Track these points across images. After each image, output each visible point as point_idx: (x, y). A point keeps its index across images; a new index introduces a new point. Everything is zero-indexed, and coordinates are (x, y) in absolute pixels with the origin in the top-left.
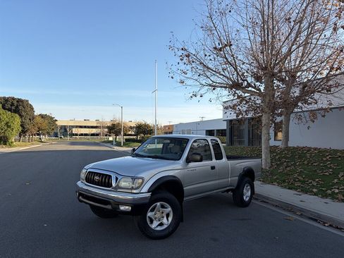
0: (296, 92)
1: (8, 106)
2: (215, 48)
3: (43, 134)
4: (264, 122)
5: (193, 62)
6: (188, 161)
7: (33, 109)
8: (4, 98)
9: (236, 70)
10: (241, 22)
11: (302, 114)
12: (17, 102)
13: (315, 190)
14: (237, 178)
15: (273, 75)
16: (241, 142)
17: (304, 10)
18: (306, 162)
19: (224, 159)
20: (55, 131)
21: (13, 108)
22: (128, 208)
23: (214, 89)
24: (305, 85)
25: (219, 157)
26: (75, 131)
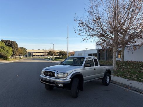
0: (127, 38)
1: (7, 44)
2: (94, 20)
3: (22, 55)
4: (114, 51)
5: (84, 26)
6: (85, 66)
7: (17, 45)
8: (6, 41)
9: (102, 29)
10: (105, 9)
11: (130, 47)
12: (11, 42)
13: (136, 79)
14: (104, 73)
15: (118, 31)
16: (103, 59)
17: (131, 5)
18: (132, 67)
19: (99, 66)
20: (26, 54)
21: (10, 45)
22: (62, 85)
23: (93, 37)
24: (131, 35)
25: (97, 65)
26: (34, 54)
